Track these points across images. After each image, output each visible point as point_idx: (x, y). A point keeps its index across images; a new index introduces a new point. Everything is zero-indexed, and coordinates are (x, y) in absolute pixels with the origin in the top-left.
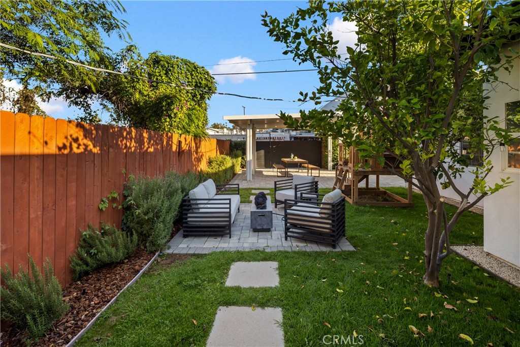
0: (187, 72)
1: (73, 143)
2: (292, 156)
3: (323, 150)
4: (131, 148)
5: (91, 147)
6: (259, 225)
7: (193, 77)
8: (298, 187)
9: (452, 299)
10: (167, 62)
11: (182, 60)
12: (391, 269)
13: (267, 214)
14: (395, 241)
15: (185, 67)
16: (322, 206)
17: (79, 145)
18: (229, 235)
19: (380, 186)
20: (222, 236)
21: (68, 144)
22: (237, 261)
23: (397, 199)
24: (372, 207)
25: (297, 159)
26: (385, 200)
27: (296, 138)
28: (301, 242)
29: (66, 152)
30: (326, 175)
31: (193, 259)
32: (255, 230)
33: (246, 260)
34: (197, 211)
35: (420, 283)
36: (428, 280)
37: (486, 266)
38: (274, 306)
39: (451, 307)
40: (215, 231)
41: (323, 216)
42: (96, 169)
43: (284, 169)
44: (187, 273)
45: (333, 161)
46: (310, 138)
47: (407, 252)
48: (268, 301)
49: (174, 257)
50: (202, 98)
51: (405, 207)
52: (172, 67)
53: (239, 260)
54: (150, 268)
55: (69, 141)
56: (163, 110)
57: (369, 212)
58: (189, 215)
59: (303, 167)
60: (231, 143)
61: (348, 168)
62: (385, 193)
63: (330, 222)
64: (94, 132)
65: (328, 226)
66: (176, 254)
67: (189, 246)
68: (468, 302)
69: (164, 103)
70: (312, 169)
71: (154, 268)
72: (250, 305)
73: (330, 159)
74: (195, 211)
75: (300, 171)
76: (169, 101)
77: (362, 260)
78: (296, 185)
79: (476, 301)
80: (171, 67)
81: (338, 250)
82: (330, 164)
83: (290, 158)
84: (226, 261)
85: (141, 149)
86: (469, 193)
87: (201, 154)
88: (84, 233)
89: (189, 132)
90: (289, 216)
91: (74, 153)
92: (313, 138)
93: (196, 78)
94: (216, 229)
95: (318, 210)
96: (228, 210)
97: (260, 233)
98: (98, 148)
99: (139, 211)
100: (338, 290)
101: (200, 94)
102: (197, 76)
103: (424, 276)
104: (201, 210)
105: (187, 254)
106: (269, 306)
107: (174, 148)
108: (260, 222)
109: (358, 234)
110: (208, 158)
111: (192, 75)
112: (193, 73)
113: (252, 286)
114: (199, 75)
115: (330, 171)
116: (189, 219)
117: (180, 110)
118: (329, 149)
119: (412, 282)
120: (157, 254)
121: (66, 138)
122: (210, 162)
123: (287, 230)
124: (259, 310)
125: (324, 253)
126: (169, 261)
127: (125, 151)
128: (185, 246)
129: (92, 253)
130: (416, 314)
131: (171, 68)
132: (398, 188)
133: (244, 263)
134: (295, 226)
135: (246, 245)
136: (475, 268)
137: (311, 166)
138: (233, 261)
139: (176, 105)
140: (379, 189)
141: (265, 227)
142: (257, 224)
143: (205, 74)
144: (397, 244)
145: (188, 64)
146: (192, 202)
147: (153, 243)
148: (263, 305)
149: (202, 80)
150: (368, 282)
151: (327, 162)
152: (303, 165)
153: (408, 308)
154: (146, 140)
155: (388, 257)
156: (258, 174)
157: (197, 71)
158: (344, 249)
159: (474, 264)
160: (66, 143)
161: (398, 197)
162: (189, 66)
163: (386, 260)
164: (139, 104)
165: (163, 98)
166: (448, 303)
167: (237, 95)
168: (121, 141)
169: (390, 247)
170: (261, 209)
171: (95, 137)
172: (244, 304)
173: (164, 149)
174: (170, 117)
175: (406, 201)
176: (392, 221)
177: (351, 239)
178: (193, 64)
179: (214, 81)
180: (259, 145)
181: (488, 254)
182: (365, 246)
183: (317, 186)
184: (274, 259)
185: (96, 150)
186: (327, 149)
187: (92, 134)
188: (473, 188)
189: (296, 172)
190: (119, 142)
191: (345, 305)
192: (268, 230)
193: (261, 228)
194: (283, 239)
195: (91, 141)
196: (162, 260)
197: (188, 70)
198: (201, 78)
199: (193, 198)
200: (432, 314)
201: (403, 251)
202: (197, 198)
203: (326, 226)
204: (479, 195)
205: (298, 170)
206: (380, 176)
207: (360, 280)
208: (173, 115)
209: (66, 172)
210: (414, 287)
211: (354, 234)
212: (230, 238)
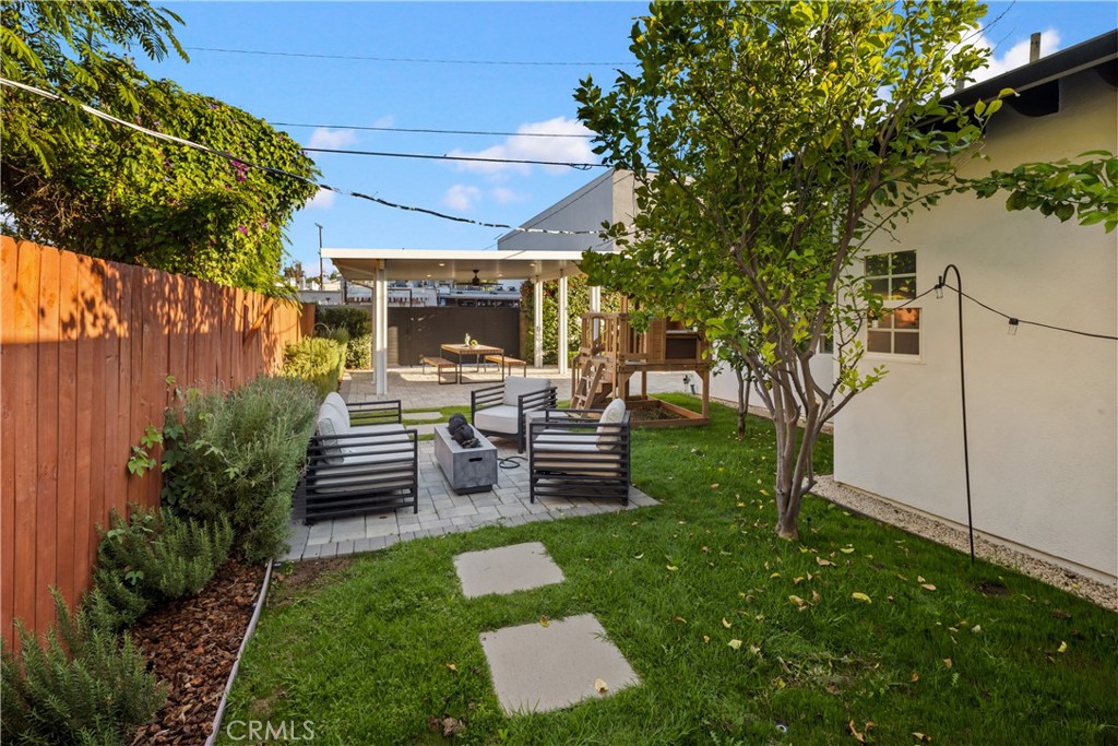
0: (246, 140)
1: (86, 313)
2: (468, 338)
3: (523, 325)
4: (176, 325)
5: (114, 322)
6: (472, 479)
7: (261, 154)
8: (525, 399)
9: (824, 552)
10: (195, 112)
11: (232, 111)
12: (726, 524)
13: (487, 455)
14: (713, 481)
15: (240, 128)
16: (600, 430)
17: (96, 317)
18: (412, 508)
19: (648, 392)
20: (395, 511)
21: (78, 316)
22: (460, 553)
23: (682, 413)
24: (649, 430)
25: (478, 347)
26: (663, 416)
27: (449, 301)
28: (563, 502)
29: (74, 334)
30: (536, 377)
31: (362, 563)
32: (461, 492)
33: (479, 548)
34: (337, 462)
35: (775, 537)
36: (785, 531)
37: (843, 502)
38: (577, 613)
39: (827, 563)
40: (374, 503)
41: (605, 448)
42: (122, 375)
43: (450, 366)
44: (370, 590)
45: (544, 348)
46: (480, 300)
47: (738, 496)
48: (565, 606)
49: (312, 569)
50: (284, 205)
51: (699, 425)
52: (211, 125)
53: (463, 550)
54: (271, 595)
55: (80, 309)
56: (207, 232)
57: (648, 438)
58: (319, 473)
59: (488, 362)
60: (317, 310)
61: (604, 361)
62: (658, 404)
63: (617, 457)
64: (119, 285)
65: (614, 466)
66: (311, 561)
67: (335, 540)
68: (843, 553)
69: (209, 215)
70: (511, 365)
71: (278, 595)
72: (536, 620)
73: (538, 344)
74: (331, 463)
75: (481, 370)
76: (224, 210)
77: (679, 518)
78: (521, 397)
79: (852, 550)
80: (206, 125)
81: (631, 507)
82: (539, 355)
83: (464, 343)
84: (439, 555)
85: (191, 325)
86: (833, 391)
87: (273, 337)
88: (110, 534)
89: (253, 286)
90: (537, 456)
91: (88, 336)
92: (485, 301)
93: (269, 157)
94: (376, 499)
95: (595, 439)
96: (411, 455)
97: (474, 497)
98: (126, 325)
99: (236, 470)
100: (669, 567)
101: (278, 197)
102: (272, 154)
103: (777, 526)
104: (347, 460)
105: (337, 557)
106: (569, 615)
107: (238, 324)
108: (472, 474)
109: (651, 478)
110: (284, 347)
111: (259, 150)
112: (262, 144)
113: (519, 588)
114: (278, 153)
115: (539, 368)
116: (319, 483)
117: (250, 233)
118: (537, 325)
119: (763, 538)
120: (269, 566)
121: (75, 300)
122: (290, 357)
123: (533, 482)
124: (554, 623)
125: (613, 515)
126: (302, 576)
127: (166, 331)
128: (325, 541)
129: (131, 579)
130: (790, 580)
131: (208, 129)
132: (675, 394)
133: (476, 553)
134: (546, 473)
135: (458, 522)
136: (831, 506)
137: (507, 360)
138: (454, 552)
139: (241, 223)
140: (646, 398)
141: (482, 483)
142: (467, 479)
143: (290, 149)
144: (717, 485)
145: (245, 120)
146: (325, 443)
147: (259, 543)
148: (558, 614)
149: (284, 163)
150: (705, 548)
151: (533, 351)
152: (487, 357)
153: (776, 574)
154: (198, 303)
155: (714, 506)
156: (394, 379)
157: (270, 141)
158: (642, 505)
159: (828, 501)
160: (75, 313)
161: (683, 410)
162: (249, 127)
163: (711, 512)
164: (128, 213)
165: (206, 201)
166: (822, 558)
167: (433, 213)
168: (162, 307)
169: (709, 492)
170: (472, 447)
171: (121, 297)
172: (525, 619)
173: (224, 325)
174: (221, 247)
175: (700, 416)
176: (693, 450)
177: (643, 486)
178: (260, 123)
179: (312, 167)
180: (397, 316)
181: (840, 484)
182: (670, 495)
183: (553, 397)
184: (532, 537)
185: (122, 330)
186: (533, 324)
187: (116, 290)
188: (838, 383)
189: (472, 372)
190: (158, 310)
191: (690, 587)
192: (487, 489)
193: (475, 485)
194: (527, 502)
195: (115, 308)
196: (287, 577)
197: (247, 137)
198: (282, 158)
199: (328, 434)
200: (810, 577)
201: (732, 495)
202: (338, 433)
203: (609, 467)
204: (848, 391)
205: (476, 369)
206: (648, 373)
207: (693, 547)
208: (230, 246)
209: (74, 385)
210: (768, 544)
211: (644, 478)
212: (416, 512)
